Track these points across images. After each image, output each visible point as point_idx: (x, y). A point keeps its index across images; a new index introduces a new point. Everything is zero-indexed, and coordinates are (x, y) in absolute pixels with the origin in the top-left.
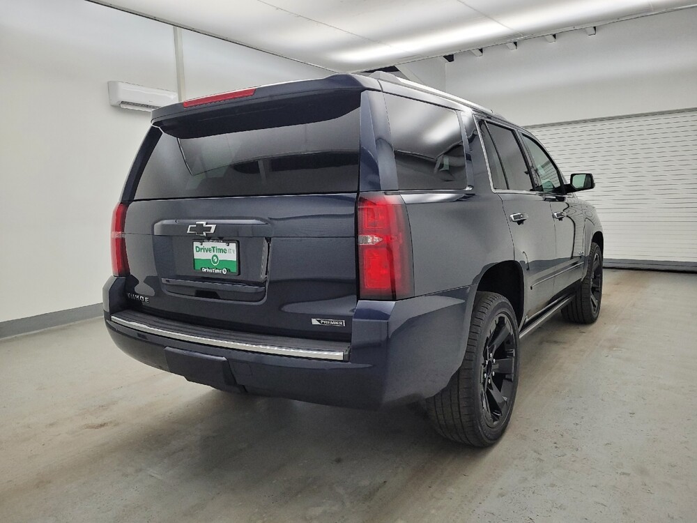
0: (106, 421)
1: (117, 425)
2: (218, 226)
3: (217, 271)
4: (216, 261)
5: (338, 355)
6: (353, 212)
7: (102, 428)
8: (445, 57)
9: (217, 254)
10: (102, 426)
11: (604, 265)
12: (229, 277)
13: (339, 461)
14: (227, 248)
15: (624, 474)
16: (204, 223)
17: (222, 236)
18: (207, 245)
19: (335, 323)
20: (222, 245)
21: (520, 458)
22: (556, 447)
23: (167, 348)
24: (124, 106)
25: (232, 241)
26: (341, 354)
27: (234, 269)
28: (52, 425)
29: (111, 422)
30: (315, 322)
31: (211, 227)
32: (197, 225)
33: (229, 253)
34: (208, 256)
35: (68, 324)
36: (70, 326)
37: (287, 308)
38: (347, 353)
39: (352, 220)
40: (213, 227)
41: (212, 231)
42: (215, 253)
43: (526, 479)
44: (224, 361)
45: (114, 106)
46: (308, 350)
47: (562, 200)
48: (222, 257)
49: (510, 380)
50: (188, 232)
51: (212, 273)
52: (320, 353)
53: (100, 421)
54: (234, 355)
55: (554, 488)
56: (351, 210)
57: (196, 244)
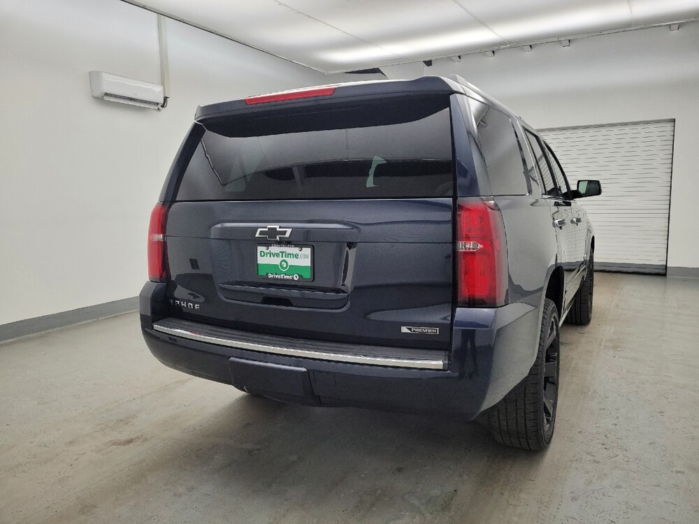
0: (133, 437)
1: (146, 440)
2: (294, 230)
3: (287, 277)
4: (285, 266)
5: (438, 364)
6: (450, 218)
7: (131, 445)
8: (424, 62)
9: (286, 259)
10: (130, 441)
11: (595, 268)
12: (300, 284)
13: (399, 470)
14: (299, 253)
15: (679, 472)
16: (276, 226)
17: (297, 241)
18: (275, 249)
19: (429, 331)
20: (295, 250)
21: (577, 460)
22: (606, 448)
23: (232, 359)
24: (107, 98)
25: (306, 246)
26: (440, 363)
27: (308, 275)
28: (71, 443)
29: (138, 438)
30: (404, 330)
31: (286, 231)
32: (269, 228)
33: (302, 258)
34: (276, 261)
35: (47, 331)
36: (49, 333)
37: (373, 316)
38: (447, 362)
39: (450, 226)
40: (289, 231)
41: (287, 235)
42: (284, 258)
43: (591, 482)
44: (304, 372)
45: (96, 98)
46: (399, 358)
47: (569, 204)
48: (292, 262)
49: (553, 383)
50: (257, 235)
51: (281, 279)
52: (412, 361)
53: (124, 436)
54: (317, 365)
55: (621, 490)
56: (448, 216)
57: (260, 249)
